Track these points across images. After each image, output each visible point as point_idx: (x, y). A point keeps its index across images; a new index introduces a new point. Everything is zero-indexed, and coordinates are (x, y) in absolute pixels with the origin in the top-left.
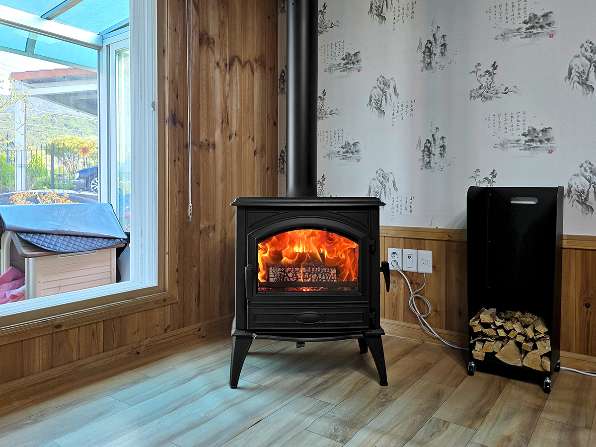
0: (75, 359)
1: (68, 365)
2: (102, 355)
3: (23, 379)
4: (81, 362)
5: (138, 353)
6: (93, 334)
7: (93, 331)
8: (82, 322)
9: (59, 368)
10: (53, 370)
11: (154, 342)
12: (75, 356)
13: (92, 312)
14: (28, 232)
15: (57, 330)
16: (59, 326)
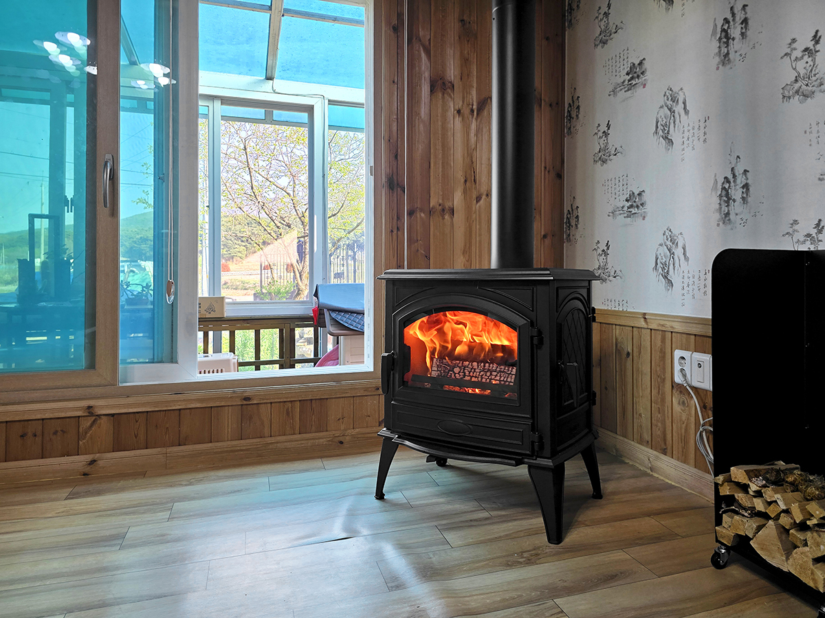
0: (266, 434)
1: (258, 440)
2: (298, 436)
3: (210, 444)
4: (273, 440)
5: (341, 443)
6: (288, 413)
7: (287, 409)
8: (274, 399)
9: (248, 441)
10: (242, 441)
11: (363, 434)
12: (267, 432)
13: (285, 389)
14: (340, 311)
15: (245, 402)
16: (247, 399)
